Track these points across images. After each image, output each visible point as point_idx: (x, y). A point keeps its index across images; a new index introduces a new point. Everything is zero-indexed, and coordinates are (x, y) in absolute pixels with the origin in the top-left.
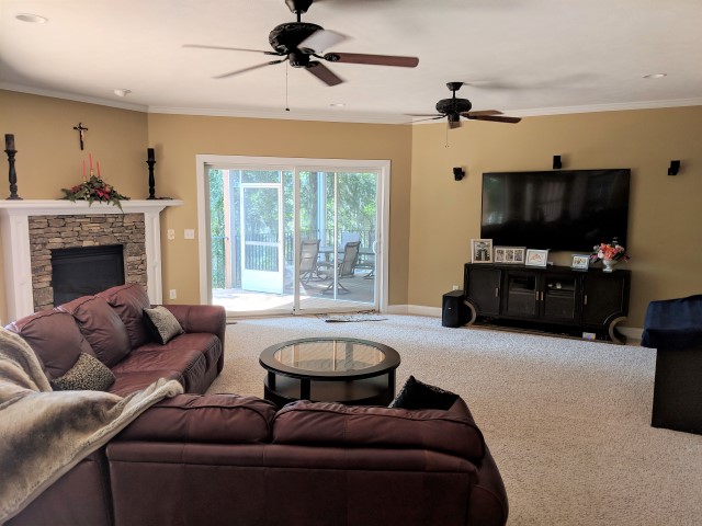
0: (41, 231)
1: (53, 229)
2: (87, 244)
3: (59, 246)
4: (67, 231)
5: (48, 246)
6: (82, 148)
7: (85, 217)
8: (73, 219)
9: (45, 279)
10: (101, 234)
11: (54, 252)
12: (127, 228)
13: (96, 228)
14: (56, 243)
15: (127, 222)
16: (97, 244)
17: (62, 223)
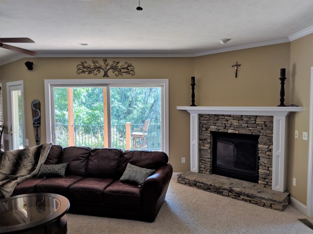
0: (205, 122)
1: (211, 121)
2: (230, 131)
3: (214, 130)
4: (219, 123)
5: (209, 130)
6: (236, 77)
7: (230, 116)
8: (223, 117)
9: (207, 145)
10: (240, 127)
11: (212, 132)
12: (258, 125)
13: (235, 123)
14: (213, 128)
15: (258, 121)
16: (237, 132)
17: (216, 118)
